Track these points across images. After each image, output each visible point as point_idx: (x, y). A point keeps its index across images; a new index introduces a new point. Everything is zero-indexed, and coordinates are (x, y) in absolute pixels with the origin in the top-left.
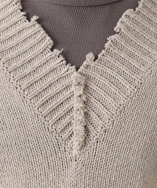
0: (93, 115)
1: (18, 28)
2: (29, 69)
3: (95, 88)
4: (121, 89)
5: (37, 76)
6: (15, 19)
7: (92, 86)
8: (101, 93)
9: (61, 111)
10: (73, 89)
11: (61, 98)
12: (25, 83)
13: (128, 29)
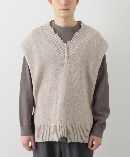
0: (69, 53)
1: (53, 36)
2: (56, 44)
3: (70, 48)
4: (75, 48)
5: (58, 45)
6: (53, 34)
7: (69, 47)
8: (71, 49)
9: (63, 52)
10: (65, 48)
11: (63, 50)
12: (55, 47)
13: (77, 36)
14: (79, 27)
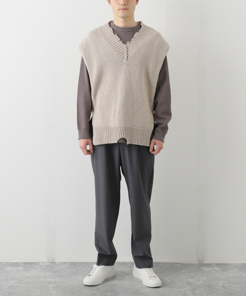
0: (129, 54)
1: (112, 36)
7: (129, 48)
10: (124, 49)
11: (122, 51)
13: (136, 37)
14: (139, 27)
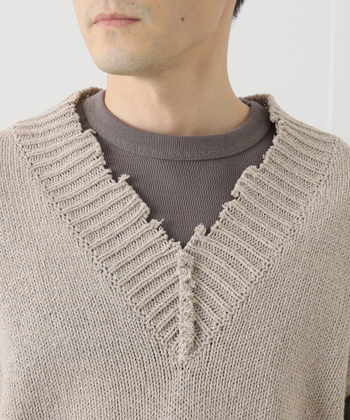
0: (205, 307)
1: (101, 190)
2: (118, 245)
3: (207, 271)
4: (242, 271)
5: (129, 255)
6: (96, 178)
7: (204, 269)
8: (216, 277)
9: (162, 302)
10: (178, 272)
11: (162, 285)
12: (113, 265)
13: (251, 192)
